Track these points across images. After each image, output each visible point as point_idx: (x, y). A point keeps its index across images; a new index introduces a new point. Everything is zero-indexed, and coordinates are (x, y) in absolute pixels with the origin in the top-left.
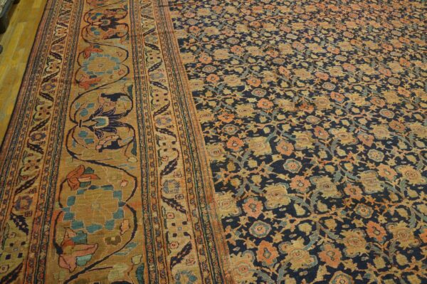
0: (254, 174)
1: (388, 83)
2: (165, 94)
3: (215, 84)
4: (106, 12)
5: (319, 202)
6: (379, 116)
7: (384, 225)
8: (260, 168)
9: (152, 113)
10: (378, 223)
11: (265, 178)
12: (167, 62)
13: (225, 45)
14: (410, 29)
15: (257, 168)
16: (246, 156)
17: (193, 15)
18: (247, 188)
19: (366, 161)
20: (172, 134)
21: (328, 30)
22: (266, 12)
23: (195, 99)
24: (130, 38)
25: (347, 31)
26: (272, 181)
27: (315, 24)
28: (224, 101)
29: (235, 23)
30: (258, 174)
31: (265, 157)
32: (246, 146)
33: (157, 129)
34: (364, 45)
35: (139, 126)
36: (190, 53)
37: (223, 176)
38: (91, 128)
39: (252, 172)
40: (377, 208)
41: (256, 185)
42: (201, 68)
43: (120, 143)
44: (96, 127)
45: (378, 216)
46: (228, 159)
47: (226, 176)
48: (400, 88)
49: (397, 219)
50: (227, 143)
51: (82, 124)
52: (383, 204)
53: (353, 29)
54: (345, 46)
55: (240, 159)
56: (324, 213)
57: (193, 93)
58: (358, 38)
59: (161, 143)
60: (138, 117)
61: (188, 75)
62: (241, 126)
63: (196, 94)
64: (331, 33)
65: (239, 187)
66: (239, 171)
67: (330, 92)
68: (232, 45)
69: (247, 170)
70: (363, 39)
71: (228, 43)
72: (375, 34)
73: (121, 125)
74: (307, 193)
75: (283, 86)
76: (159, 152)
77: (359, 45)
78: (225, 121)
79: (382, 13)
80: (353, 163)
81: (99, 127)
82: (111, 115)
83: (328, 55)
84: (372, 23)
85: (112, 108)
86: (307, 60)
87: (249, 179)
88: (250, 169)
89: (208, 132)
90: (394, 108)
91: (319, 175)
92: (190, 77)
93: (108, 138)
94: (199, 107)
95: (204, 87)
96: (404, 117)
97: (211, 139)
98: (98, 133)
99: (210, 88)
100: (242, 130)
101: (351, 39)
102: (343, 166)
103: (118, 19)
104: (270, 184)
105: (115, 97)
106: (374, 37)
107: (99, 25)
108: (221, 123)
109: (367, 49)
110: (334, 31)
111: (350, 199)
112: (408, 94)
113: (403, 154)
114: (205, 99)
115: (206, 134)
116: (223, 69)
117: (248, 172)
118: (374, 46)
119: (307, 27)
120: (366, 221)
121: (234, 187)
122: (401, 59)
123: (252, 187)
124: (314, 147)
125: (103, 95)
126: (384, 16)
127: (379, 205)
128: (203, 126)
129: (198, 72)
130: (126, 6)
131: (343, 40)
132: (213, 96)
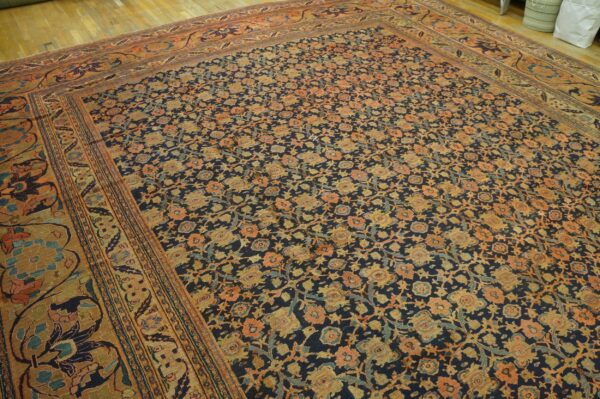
0: (288, 363)
1: (409, 184)
2: (141, 282)
3: (202, 249)
4: (15, 169)
5: (376, 374)
6: (411, 234)
7: (455, 377)
8: (293, 352)
9: (132, 315)
10: (448, 376)
11: (304, 363)
12: (128, 231)
13: (196, 185)
14: (414, 101)
15: (289, 354)
16: (272, 341)
17: (141, 147)
18: (287, 384)
19: (413, 300)
20: (168, 339)
21: (319, 127)
22: (235, 120)
23: (182, 278)
24: (64, 205)
25: (343, 122)
26: (313, 364)
27: (301, 123)
28: (220, 270)
29: (200, 146)
30: (293, 361)
31: (295, 336)
32: (267, 328)
33: (146, 337)
34: (368, 137)
35: (120, 340)
36: (155, 209)
37: (252, 378)
38: (52, 363)
39: (286, 360)
40: (442, 358)
41: (296, 377)
42: (176, 228)
43: (103, 374)
44: (60, 360)
45: (445, 367)
46: (251, 353)
47: (256, 376)
48: (424, 187)
49: (466, 364)
50: (244, 331)
51: (38, 361)
52: (447, 350)
53: (349, 118)
54: (347, 145)
55: (265, 348)
56: (385, 386)
57: (177, 269)
58: (359, 129)
59: (158, 356)
60: (114, 327)
61: (162, 243)
62: (251, 301)
63: (181, 270)
64: (324, 130)
65: (277, 387)
66: (269, 365)
67: (345, 217)
68: (206, 182)
69: (279, 360)
70: (364, 128)
71: (200, 181)
72: (376, 119)
73: (95, 345)
74: (359, 367)
75: (288, 227)
76: (159, 370)
77: (362, 140)
78: (230, 299)
79: (377, 86)
80: (399, 309)
81: (65, 358)
82: (77, 335)
83: (330, 164)
84: (368, 102)
85: (73, 323)
86: (307, 179)
87: (285, 372)
88: (282, 358)
89: (214, 323)
90: (424, 217)
91: (365, 338)
92: (165, 247)
93: (84, 372)
94: (191, 288)
95: (188, 257)
96: (440, 226)
97: (222, 331)
98: (66, 368)
99: (197, 256)
100: (255, 305)
101: (350, 133)
102: (389, 317)
103: (37, 177)
104: (312, 369)
105: (72, 305)
106: (377, 123)
107: (12, 194)
108: (226, 304)
109: (372, 142)
110: (327, 126)
111: (409, 357)
112: (435, 193)
113: (451, 277)
114: (195, 275)
115: (212, 326)
116: (204, 222)
117: (281, 363)
118: (379, 136)
119: (293, 130)
120: (434, 379)
121: (271, 389)
122: (416, 146)
123: (293, 382)
124: (348, 301)
125: (54, 307)
126: (380, 88)
127: (443, 353)
128: (205, 315)
129: (173, 235)
130: (41, 154)
131: (342, 138)
132: (204, 267)
